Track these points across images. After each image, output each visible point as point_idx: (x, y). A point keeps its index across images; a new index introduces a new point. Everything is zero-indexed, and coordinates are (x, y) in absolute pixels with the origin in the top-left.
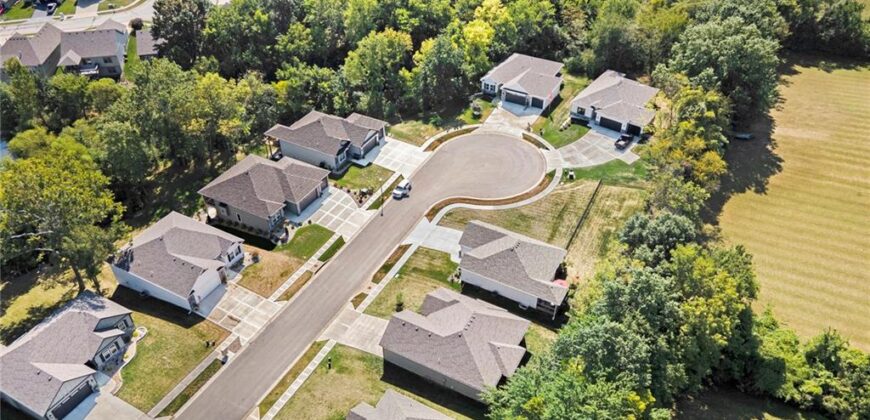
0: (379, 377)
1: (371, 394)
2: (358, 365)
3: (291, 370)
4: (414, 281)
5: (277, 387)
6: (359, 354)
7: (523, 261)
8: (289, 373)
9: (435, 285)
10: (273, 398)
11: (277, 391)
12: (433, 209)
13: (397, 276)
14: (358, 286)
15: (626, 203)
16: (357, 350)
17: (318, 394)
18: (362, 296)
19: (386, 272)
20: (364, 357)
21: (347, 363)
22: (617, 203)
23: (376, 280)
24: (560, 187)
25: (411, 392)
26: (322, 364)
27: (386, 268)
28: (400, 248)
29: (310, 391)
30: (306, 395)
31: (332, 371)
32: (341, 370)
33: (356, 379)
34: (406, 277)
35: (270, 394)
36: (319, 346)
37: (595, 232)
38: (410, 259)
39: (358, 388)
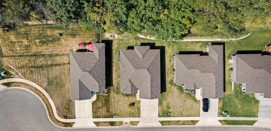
0: (166, 93)
1: (173, 91)
2: (164, 104)
3: (177, 125)
4: (114, 108)
5: (186, 124)
6: (160, 106)
7: (92, 65)
8: (179, 125)
9: (113, 98)
10: (190, 123)
11: (187, 123)
12: (65, 126)
13: (114, 117)
14: (128, 128)
15: (15, 40)
16: (159, 107)
17: (182, 109)
18: (132, 123)
19: (115, 122)
20: (160, 103)
21: (165, 108)
22: (16, 45)
23: (121, 123)
24: (17, 76)
25: (165, 79)
26: (169, 116)
27: (112, 124)
28: (98, 125)
29: (182, 112)
30: (184, 113)
31: (170, 110)
32: (169, 107)
33: (171, 100)
34: (114, 113)
35: (189, 125)
36: (162, 123)
37: (43, 47)
38: (103, 117)
39: (173, 97)
